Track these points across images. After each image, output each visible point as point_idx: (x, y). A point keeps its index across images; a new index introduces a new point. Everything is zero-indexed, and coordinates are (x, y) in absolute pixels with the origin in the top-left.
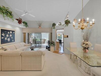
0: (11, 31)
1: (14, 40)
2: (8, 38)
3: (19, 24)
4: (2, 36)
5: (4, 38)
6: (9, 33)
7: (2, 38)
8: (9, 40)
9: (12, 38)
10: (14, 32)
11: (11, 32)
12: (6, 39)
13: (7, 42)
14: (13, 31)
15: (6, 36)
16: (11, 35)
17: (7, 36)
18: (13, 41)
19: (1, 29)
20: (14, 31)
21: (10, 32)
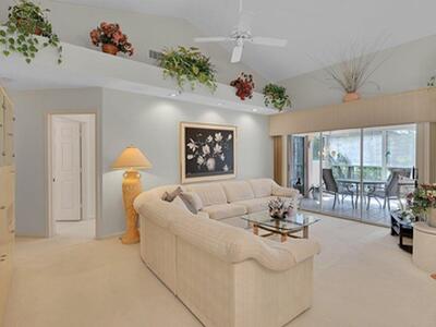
0: (218, 131)
1: (232, 168)
2: (207, 157)
3: (243, 99)
4: (188, 151)
5: (196, 159)
6: (210, 138)
7: (190, 157)
8: (211, 163)
9: (223, 157)
10: (230, 137)
11: (218, 137)
12: (200, 160)
13: (204, 171)
14: (225, 133)
15: (200, 150)
16: (218, 148)
17: (206, 149)
18: (226, 168)
19: (187, 129)
20: (232, 132)
21: (214, 137)
